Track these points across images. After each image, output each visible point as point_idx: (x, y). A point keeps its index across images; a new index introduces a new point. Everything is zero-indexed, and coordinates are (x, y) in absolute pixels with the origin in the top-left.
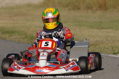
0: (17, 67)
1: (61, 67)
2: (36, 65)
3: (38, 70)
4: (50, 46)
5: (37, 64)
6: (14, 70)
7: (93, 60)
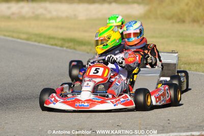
0: (54, 100)
1: (109, 101)
2: (77, 98)
3: (78, 104)
4: (100, 74)
5: (79, 97)
6: (50, 103)
7: (162, 93)
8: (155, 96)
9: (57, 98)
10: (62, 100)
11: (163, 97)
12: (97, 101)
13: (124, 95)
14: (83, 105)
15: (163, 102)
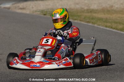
0: (16, 62)
1: (54, 63)
2: (32, 60)
3: (32, 65)
7: (95, 56)
8: (89, 59)
9: (18, 61)
10: (21, 62)
11: (96, 60)
12: (46, 62)
13: (65, 58)
14: (36, 66)
15: (96, 63)
